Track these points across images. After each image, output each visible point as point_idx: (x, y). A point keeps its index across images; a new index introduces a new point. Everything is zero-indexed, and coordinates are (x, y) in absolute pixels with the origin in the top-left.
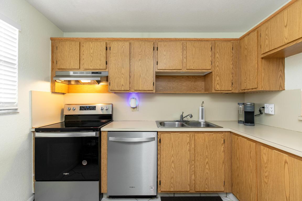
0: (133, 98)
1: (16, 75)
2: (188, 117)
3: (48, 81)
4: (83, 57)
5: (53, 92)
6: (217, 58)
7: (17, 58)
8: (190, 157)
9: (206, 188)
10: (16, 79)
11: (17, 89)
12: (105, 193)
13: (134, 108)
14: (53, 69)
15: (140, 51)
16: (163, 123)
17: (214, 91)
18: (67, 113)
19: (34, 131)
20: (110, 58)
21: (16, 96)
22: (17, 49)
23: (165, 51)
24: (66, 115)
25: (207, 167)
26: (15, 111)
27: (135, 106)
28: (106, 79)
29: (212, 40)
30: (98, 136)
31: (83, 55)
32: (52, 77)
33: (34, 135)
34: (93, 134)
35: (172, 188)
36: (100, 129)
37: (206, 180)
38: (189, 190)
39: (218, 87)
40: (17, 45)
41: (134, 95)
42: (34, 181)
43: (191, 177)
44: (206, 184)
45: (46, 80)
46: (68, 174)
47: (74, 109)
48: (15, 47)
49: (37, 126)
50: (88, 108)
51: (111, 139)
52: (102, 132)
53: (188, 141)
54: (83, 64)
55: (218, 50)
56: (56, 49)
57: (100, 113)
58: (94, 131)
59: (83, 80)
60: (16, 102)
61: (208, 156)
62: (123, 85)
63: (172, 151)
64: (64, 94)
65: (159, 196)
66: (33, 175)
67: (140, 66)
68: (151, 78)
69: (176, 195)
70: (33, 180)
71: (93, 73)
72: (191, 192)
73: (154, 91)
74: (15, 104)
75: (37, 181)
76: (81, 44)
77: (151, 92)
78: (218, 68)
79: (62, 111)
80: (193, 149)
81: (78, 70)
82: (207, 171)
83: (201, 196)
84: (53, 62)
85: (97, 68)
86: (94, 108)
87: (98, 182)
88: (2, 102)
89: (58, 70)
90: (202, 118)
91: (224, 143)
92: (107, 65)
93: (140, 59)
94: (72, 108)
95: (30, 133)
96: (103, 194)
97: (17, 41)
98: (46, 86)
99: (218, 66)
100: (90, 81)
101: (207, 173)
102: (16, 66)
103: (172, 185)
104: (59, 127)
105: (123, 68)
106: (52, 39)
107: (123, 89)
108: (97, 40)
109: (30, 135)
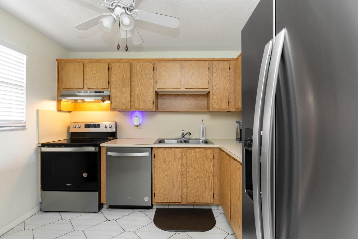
0: (136, 116)
1: (24, 96)
2: (188, 134)
3: (54, 100)
4: (86, 77)
5: (59, 110)
6: (215, 77)
7: (25, 81)
8: (182, 172)
9: (197, 200)
10: (24, 100)
11: (25, 108)
12: (105, 203)
13: (137, 126)
14: (59, 89)
15: (140, 72)
16: (163, 140)
17: (211, 110)
18: (72, 130)
19: (41, 146)
20: (112, 78)
21: (24, 115)
22: (25, 73)
23: (164, 71)
24: (72, 133)
25: (198, 180)
26: (24, 128)
27: (138, 124)
28: (108, 98)
29: (210, 60)
30: (97, 151)
31: (87, 75)
32: (58, 96)
33: (41, 149)
34: (92, 149)
35: (165, 200)
36: (99, 145)
37: (197, 192)
38: (180, 202)
39: (215, 106)
40: (25, 70)
41: (137, 114)
42: (41, 192)
43: (182, 190)
44: (197, 196)
45: (52, 99)
46: (71, 185)
47: (79, 127)
48: (23, 71)
49: (43, 142)
50: (92, 126)
51: (110, 154)
52: (101, 148)
53: (180, 156)
54: (87, 84)
55: (215, 70)
56: (62, 69)
57: (105, 130)
58: (94, 146)
59: (87, 99)
60: (24, 120)
61: (199, 171)
62: (124, 104)
63: (166, 165)
64: (70, 112)
65: (155, 207)
66: (40, 186)
67: (140, 85)
68: (151, 97)
69: (171, 207)
70: (40, 190)
71: (96, 92)
72: (182, 203)
73: (154, 110)
74: (24, 122)
75: (43, 191)
76: (85, 65)
77: (151, 110)
78: (215, 88)
79: (69, 128)
80: (185, 163)
81: (83, 90)
82: (198, 184)
83: (194, 208)
84: (59, 82)
85: (99, 88)
86: (98, 126)
87: (97, 193)
88: (12, 119)
89: (63, 90)
90: (203, 136)
91: (214, 158)
92: (110, 85)
93: (140, 79)
94: (78, 126)
95: (37, 148)
96: (103, 204)
97: (25, 66)
98: (52, 105)
99: (215, 85)
100: (93, 100)
101: (198, 186)
102: (24, 88)
103: (165, 197)
104: (65, 142)
105: (124, 87)
106: (58, 60)
107: (124, 108)
108: (100, 61)
109: (36, 149)
